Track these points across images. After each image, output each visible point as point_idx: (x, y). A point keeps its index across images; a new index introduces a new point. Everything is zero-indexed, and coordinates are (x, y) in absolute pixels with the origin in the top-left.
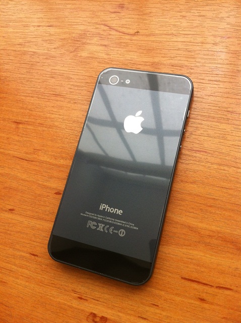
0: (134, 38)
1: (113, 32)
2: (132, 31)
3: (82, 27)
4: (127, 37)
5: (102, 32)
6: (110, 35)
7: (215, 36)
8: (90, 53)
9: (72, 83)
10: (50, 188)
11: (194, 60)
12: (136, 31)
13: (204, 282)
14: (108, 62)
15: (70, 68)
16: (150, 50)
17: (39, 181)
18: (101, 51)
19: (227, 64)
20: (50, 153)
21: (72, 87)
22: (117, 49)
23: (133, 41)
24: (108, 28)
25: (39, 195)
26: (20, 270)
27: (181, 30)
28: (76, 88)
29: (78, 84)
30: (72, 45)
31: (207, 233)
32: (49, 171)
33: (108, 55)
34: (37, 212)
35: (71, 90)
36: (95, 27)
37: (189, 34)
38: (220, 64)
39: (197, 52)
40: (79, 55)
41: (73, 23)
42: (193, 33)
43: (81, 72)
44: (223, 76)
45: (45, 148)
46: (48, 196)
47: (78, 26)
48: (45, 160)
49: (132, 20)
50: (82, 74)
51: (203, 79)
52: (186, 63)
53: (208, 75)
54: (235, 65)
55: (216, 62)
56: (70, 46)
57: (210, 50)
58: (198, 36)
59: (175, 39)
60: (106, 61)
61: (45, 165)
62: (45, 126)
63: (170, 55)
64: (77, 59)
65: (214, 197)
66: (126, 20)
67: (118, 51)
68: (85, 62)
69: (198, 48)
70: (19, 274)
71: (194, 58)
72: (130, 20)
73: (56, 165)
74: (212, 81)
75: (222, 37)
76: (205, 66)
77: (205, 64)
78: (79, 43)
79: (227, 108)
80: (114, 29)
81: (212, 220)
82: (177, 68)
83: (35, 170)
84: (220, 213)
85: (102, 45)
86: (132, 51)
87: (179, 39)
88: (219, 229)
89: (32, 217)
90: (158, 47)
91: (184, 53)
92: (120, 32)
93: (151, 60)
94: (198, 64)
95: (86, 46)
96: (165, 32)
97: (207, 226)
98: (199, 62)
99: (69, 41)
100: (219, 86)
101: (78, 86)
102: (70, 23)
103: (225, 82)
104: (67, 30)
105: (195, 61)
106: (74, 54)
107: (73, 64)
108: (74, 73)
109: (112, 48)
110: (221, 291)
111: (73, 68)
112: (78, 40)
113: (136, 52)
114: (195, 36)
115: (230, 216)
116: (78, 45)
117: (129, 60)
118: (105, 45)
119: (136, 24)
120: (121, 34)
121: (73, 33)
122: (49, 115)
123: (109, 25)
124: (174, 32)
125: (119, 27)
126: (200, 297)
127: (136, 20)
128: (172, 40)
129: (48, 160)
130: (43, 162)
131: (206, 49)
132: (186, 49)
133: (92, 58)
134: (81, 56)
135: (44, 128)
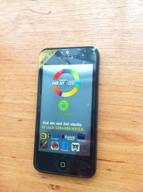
0: (49, 16)
1: (35, 14)
2: (47, 12)
3: (16, 13)
4: (45, 16)
5: (29, 15)
6: (34, 16)
7: (97, 8)
8: (23, 30)
9: (16, 51)
10: (15, 118)
11: (86, 26)
12: (49, 11)
13: (109, 160)
14: (35, 34)
15: (13, 41)
16: (59, 23)
17: (8, 114)
18: (30, 28)
19: (107, 26)
20: (11, 97)
21: (16, 54)
22: (39, 25)
23: (48, 18)
24: (32, 11)
25: (10, 123)
26: (8, 166)
27: (76, 7)
28: (19, 54)
29: (20, 51)
30: (12, 26)
31: (107, 132)
32: (12, 108)
33: (34, 29)
34: (10, 133)
35: (17, 56)
36: (23, 12)
37: (82, 9)
38: (103, 27)
39: (88, 21)
40: (17, 32)
41: (10, 11)
42: (84, 8)
43: (20, 43)
44: (106, 35)
45: (8, 94)
46: (15, 123)
47: (13, 13)
48: (9, 102)
49: (46, 4)
50: (21, 44)
51: (94, 39)
52: (82, 29)
53: (96, 35)
54: (112, 26)
55: (100, 26)
56: (11, 27)
57: (96, 18)
58: (87, 10)
59: (73, 13)
60: (34, 33)
61: (9, 104)
62: (5, 80)
63: (72, 25)
64: (16, 34)
65: (108, 111)
66: (42, 4)
67: (40, 26)
68: (21, 36)
69: (88, 18)
70: (8, 169)
71: (87, 25)
72: (44, 4)
73: (16, 104)
74: (99, 39)
75: (102, 9)
76: (94, 29)
77: (94, 28)
78: (16, 24)
79: (110, 55)
80: (35, 12)
81: (109, 125)
82: (77, 33)
83: (4, 108)
84: (113, 119)
85: (30, 24)
86: (49, 25)
87: (77, 13)
88: (113, 129)
89: (9, 136)
90: (64, 21)
91: (80, 22)
92: (39, 13)
93: (61, 29)
94: (90, 29)
95: (20, 25)
96: (67, 10)
97: (107, 128)
98: (90, 27)
99: (10, 24)
100: (104, 42)
101: (20, 53)
102: (8, 12)
103: (107, 38)
104: (7, 17)
105: (88, 27)
106: (14, 31)
107: (14, 38)
108: (16, 44)
109: (36, 25)
110: (119, 164)
111: (15, 41)
112: (15, 22)
113: (51, 25)
114: (85, 10)
115: (119, 121)
116: (16, 26)
117: (48, 31)
118: (32, 23)
119: (49, 6)
120: (40, 14)
121: (11, 18)
122: (6, 73)
123: (32, 9)
124: (72, 9)
125: (39, 10)
126: (108, 168)
127: (48, 4)
128: (72, 14)
129: (11, 101)
130: (8, 103)
131: (93, 18)
132: (81, 19)
133: (25, 33)
134: (18, 33)
135: (5, 82)
